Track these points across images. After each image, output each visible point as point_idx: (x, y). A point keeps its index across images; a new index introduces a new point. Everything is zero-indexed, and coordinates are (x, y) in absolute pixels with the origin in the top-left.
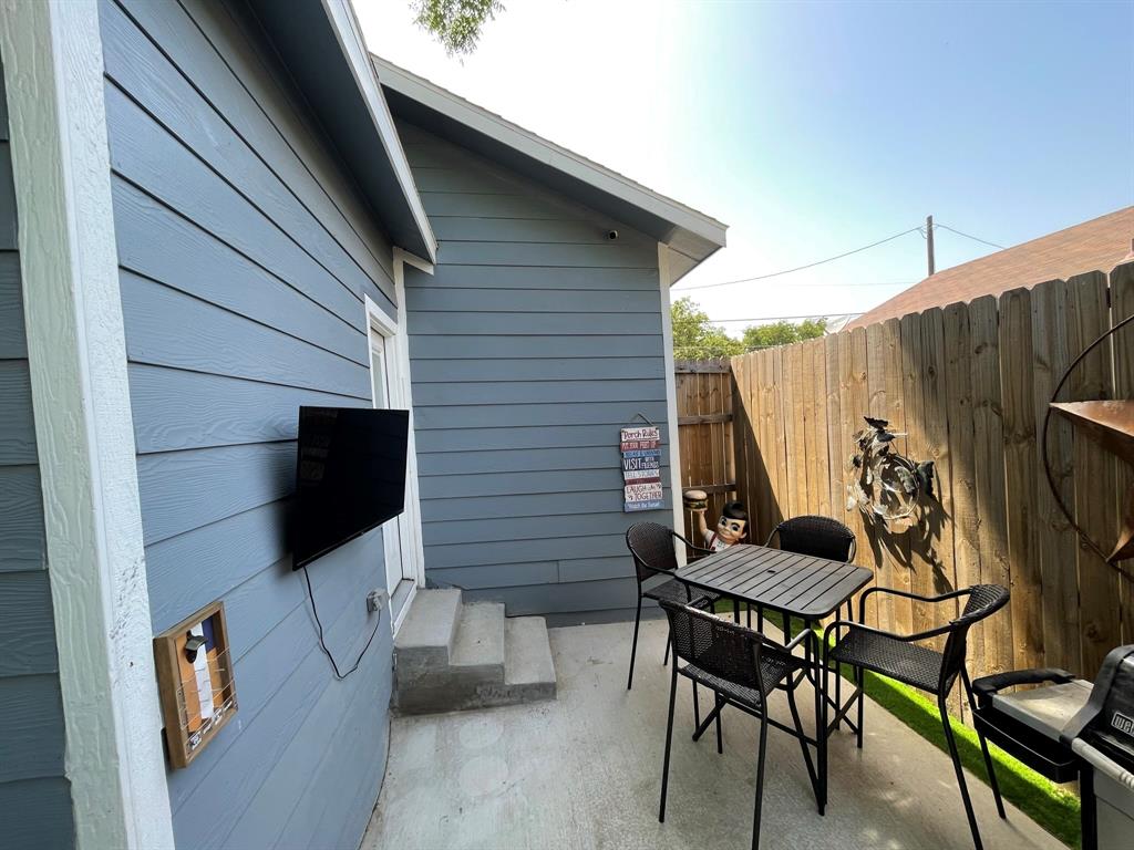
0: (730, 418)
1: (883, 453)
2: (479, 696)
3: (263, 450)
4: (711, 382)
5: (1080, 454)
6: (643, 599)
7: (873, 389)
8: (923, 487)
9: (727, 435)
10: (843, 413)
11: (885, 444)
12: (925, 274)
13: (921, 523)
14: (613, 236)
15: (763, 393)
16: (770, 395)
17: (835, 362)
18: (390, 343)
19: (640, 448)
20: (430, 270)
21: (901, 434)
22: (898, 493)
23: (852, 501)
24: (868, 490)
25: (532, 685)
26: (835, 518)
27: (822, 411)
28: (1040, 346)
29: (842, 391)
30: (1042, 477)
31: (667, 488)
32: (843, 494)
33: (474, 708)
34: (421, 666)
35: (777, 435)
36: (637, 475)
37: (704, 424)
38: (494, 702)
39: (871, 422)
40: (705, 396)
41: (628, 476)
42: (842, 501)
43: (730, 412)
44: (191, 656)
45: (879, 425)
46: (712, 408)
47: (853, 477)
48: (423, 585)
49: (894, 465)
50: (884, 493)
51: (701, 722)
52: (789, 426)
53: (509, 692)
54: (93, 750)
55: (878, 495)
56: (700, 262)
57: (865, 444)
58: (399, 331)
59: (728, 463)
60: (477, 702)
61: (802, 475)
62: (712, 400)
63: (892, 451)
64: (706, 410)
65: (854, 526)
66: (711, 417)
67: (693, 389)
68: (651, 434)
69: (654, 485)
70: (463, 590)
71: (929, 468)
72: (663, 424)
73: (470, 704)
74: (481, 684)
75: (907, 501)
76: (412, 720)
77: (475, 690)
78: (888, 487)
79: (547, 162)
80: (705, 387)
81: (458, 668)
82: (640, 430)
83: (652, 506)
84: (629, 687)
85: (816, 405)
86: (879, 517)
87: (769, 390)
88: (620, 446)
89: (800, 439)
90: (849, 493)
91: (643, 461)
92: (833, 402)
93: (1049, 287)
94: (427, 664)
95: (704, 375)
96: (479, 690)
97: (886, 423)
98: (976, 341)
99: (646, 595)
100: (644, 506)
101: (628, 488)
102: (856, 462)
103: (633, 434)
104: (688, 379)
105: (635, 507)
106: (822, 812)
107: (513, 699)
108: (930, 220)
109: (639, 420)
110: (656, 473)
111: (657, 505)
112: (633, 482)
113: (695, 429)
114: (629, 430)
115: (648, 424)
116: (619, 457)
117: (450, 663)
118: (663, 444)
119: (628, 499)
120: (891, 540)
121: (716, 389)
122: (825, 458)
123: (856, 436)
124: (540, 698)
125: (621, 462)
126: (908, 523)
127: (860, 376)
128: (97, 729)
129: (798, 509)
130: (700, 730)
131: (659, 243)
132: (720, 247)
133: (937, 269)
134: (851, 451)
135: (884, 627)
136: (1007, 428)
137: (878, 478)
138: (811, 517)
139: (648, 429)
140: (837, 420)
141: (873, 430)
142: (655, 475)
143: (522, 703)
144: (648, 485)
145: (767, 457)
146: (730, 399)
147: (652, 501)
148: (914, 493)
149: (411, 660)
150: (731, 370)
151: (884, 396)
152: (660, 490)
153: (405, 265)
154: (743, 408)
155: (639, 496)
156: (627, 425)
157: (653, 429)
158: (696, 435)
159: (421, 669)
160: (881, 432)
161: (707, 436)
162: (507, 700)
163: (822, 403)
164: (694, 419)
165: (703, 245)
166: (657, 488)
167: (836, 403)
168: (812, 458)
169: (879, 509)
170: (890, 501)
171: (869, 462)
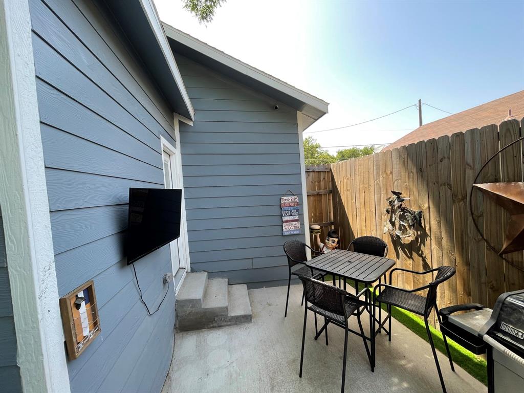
0: (331, 192)
1: (400, 207)
2: (216, 322)
3: (112, 209)
4: (322, 175)
5: (486, 207)
6: (292, 275)
7: (395, 178)
8: (417, 222)
9: (329, 200)
10: (382, 189)
11: (400, 203)
12: (418, 126)
13: (417, 239)
14: (276, 108)
15: (345, 180)
16: (349, 182)
17: (378, 165)
18: (173, 157)
19: (290, 206)
20: (191, 124)
21: (408, 198)
22: (406, 225)
23: (386, 229)
24: (393, 224)
25: (240, 316)
26: (378, 237)
27: (372, 188)
28: (469, 157)
29: (381, 179)
30: (470, 218)
31: (302, 224)
32: (382, 226)
33: (214, 327)
34: (189, 308)
35: (352, 199)
36: (288, 218)
37: (319, 195)
38: (222, 324)
39: (394, 193)
40: (319, 182)
41: (284, 219)
42: (381, 229)
43: (331, 189)
44: (78, 306)
45: (398, 194)
46: (323, 187)
47: (386, 218)
48: (189, 271)
49: (404, 212)
50: (400, 225)
51: (318, 331)
52: (358, 195)
53: (230, 320)
54: (30, 352)
55: (397, 226)
56: (316, 120)
57: (391, 203)
58: (177, 152)
59: (330, 212)
60: (215, 324)
61: (363, 217)
62: (322, 183)
63: (403, 206)
64: (320, 188)
65: (387, 240)
66: (322, 192)
67: (314, 179)
68: (295, 200)
69: (296, 223)
70: (208, 272)
71: (420, 213)
72: (300, 195)
73: (212, 325)
74: (217, 316)
75: (410, 229)
76: (185, 334)
77: (214, 319)
78: (402, 223)
79: (245, 74)
80: (319, 177)
81: (207, 309)
82: (290, 198)
83: (295, 232)
84: (286, 316)
85: (370, 186)
86: (398, 236)
87: (348, 179)
88: (280, 205)
89: (362, 201)
90: (384, 226)
91: (291, 212)
92: (377, 184)
93: (473, 131)
94: (192, 307)
95: (319, 172)
96: (216, 319)
97: (401, 194)
98: (440, 156)
99: (293, 274)
100: (292, 233)
101: (284, 225)
102: (388, 211)
103: (286, 199)
104: (311, 174)
105: (288, 233)
106: (373, 371)
107: (233, 323)
108: (420, 101)
109: (289, 193)
110: (297, 217)
111: (298, 232)
112: (287, 221)
113: (315, 197)
114: (285, 198)
115: (293, 195)
116: (280, 211)
117: (202, 307)
118: (300, 204)
119: (284, 230)
120: (403, 246)
121: (324, 179)
122: (374, 210)
123: (387, 200)
124: (244, 322)
125: (281, 213)
126: (411, 239)
127: (389, 172)
128: (32, 342)
129: (362, 233)
130: (318, 335)
131: (298, 111)
132: (325, 113)
133: (423, 123)
134: (385, 206)
135: (400, 287)
136: (454, 195)
137: (397, 218)
138: (367, 237)
139: (293, 197)
140: (379, 193)
141: (395, 197)
142: (297, 218)
143: (236, 324)
144: (294, 223)
145: (348, 210)
146: (331, 183)
147: (295, 230)
148: (413, 225)
149: (184, 306)
150: (331, 170)
151: (400, 181)
152: (299, 225)
153: (180, 121)
154: (336, 187)
155: (290, 228)
156: (284, 195)
157: (296, 197)
158: (315, 199)
159: (188, 309)
160: (399, 198)
161: (320, 200)
162: (229, 323)
163: (372, 185)
164: (315, 193)
165: (318, 112)
166: (298, 224)
167: (379, 185)
168: (368, 210)
169: (398, 232)
170: (403, 229)
171: (393, 211)
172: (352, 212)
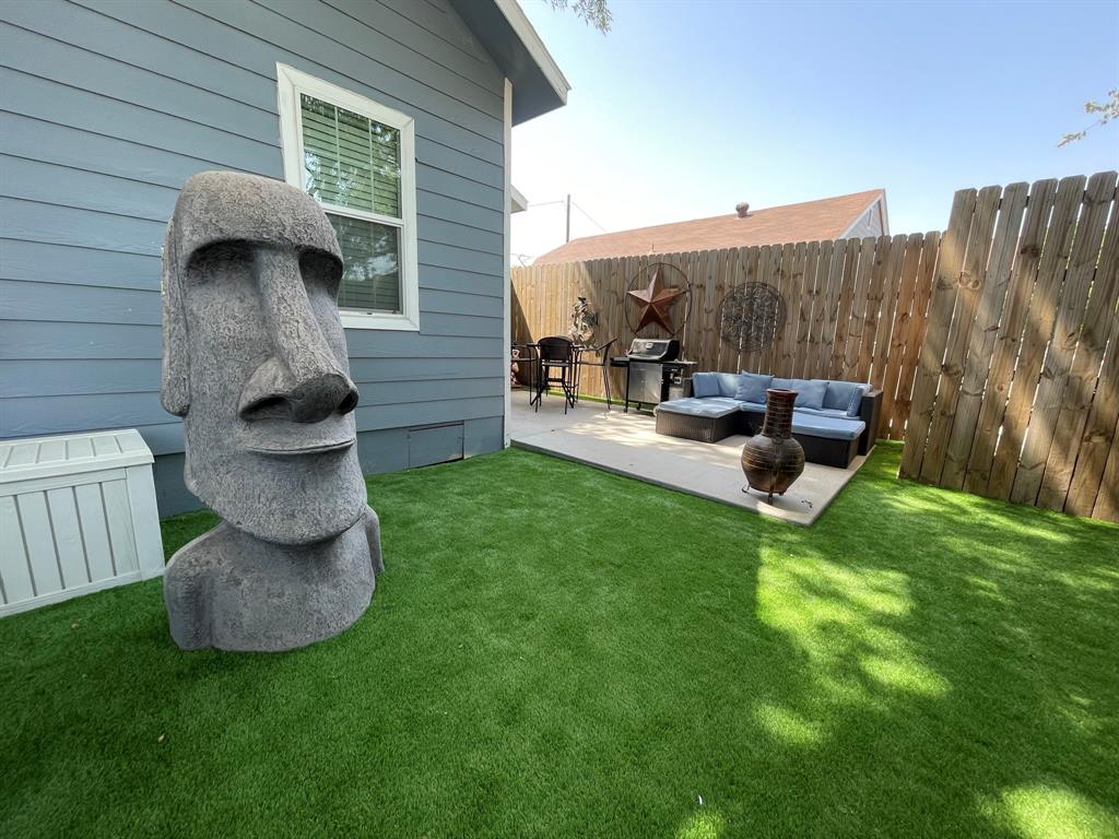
5: (632, 305)
7: (581, 287)
10: (568, 296)
15: (529, 288)
24: (576, 326)
28: (627, 274)
29: (569, 286)
32: (566, 329)
35: (536, 307)
39: (580, 299)
52: (543, 304)
61: (548, 325)
71: (597, 315)
85: (557, 293)
108: (569, 197)
127: (576, 281)
132: (522, 210)
136: (618, 299)
140: (566, 300)
145: (529, 321)
163: (560, 292)
165: (517, 206)
167: (566, 292)
168: (553, 316)
169: (580, 333)
170: (585, 329)
171: (577, 315)
172: (536, 320)
